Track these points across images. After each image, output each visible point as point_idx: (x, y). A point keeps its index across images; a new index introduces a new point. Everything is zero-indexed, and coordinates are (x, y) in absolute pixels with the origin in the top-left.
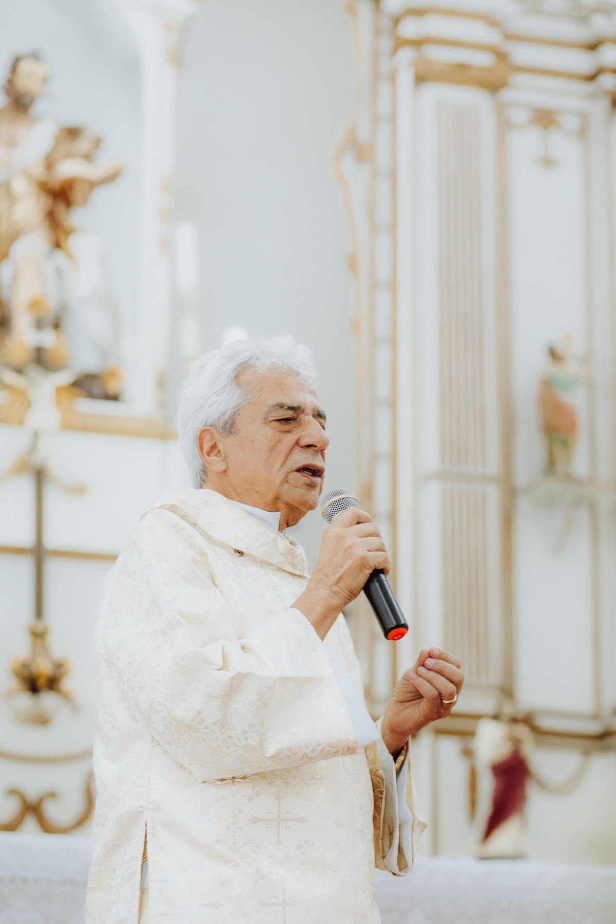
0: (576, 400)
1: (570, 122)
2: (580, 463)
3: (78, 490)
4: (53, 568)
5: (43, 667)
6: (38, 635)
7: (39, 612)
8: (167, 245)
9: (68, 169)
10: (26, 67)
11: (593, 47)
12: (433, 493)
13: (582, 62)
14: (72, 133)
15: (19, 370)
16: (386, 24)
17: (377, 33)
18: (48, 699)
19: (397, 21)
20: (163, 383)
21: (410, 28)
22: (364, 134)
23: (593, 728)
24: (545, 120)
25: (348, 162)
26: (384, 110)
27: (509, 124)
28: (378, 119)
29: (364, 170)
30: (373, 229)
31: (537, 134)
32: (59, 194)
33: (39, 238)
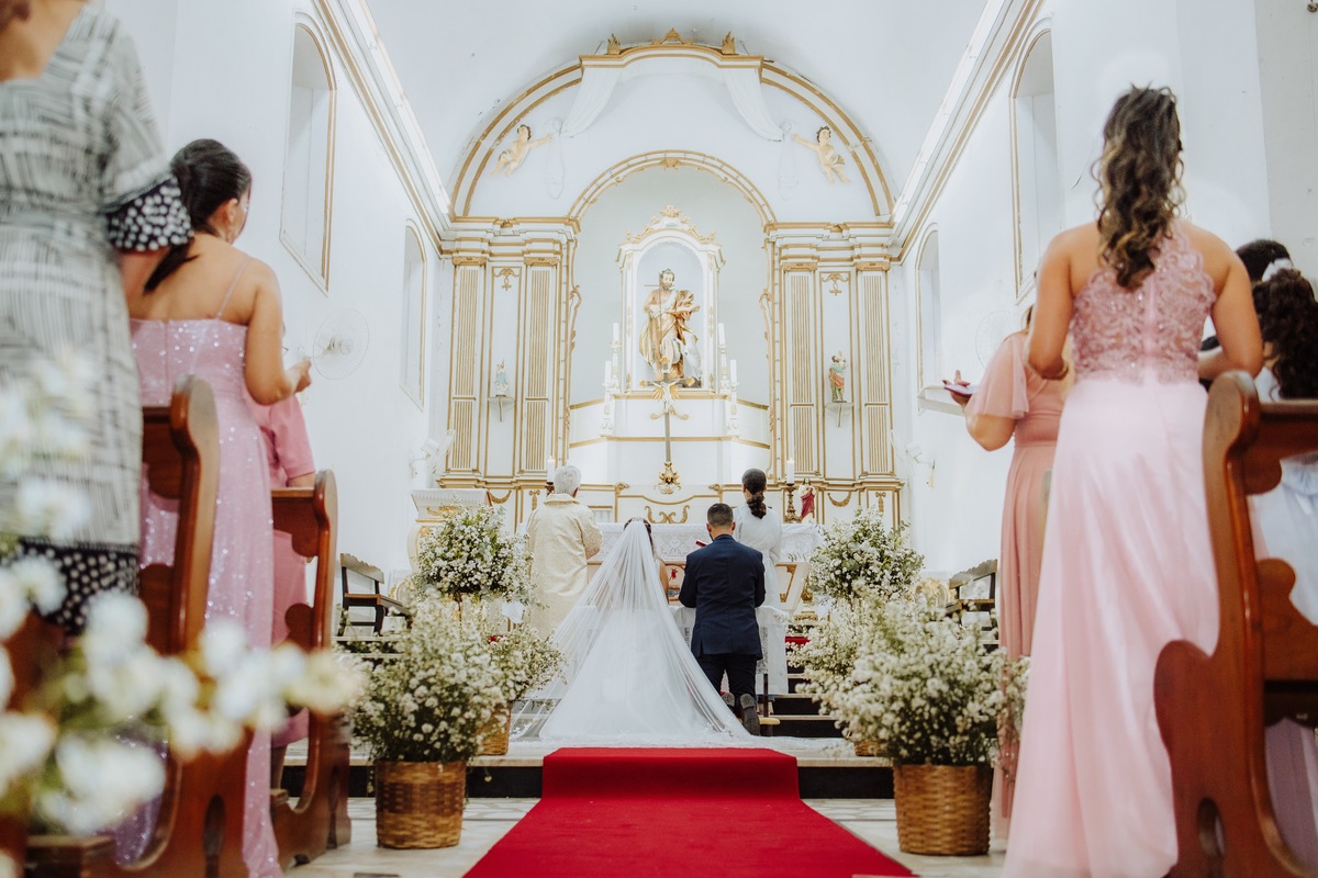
0: (846, 376)
1: (845, 276)
2: (847, 395)
3: (685, 418)
4: (672, 443)
5: (670, 475)
6: (668, 466)
7: (669, 459)
8: (713, 332)
9: (679, 309)
10: (665, 276)
11: (852, 248)
12: (791, 411)
13: (848, 254)
14: (683, 293)
15: (659, 383)
16: (777, 251)
17: (774, 254)
18: (672, 485)
19: (780, 249)
20: (712, 379)
21: (784, 253)
22: (770, 291)
23: (851, 483)
24: (835, 276)
25: (764, 300)
26: (777, 281)
27: (821, 280)
28: (774, 285)
29: (770, 303)
30: (774, 323)
31: (831, 282)
32: (679, 317)
33: (672, 334)
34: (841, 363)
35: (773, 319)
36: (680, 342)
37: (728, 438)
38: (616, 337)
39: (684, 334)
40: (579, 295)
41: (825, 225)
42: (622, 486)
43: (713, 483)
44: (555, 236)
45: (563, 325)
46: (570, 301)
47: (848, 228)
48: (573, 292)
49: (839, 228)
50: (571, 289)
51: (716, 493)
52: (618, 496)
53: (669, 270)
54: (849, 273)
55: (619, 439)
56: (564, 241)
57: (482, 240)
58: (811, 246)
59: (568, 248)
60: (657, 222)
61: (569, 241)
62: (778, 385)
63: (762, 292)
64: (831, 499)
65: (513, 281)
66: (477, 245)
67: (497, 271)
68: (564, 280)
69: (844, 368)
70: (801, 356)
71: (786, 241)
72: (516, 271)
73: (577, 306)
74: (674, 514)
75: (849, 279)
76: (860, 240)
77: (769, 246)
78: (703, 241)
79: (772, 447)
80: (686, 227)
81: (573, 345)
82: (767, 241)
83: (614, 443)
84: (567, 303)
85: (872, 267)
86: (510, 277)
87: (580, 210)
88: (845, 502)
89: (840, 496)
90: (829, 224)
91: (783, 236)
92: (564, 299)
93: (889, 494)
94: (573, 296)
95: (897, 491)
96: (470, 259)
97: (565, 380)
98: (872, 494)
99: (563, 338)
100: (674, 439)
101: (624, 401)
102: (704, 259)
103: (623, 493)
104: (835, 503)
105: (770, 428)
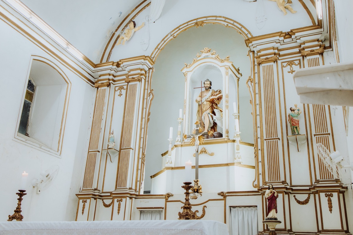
1: (296, 62)
5: (197, 188)
6: (196, 182)
8: (228, 107)
9: (211, 98)
10: (205, 82)
12: (265, 144)
13: (298, 50)
15: (193, 135)
16: (255, 55)
17: (254, 57)
18: (197, 194)
20: (228, 132)
21: (259, 54)
22: (252, 77)
23: (309, 188)
24: (291, 63)
25: (249, 83)
26: (256, 71)
27: (283, 67)
28: (255, 73)
29: (253, 84)
30: (255, 94)
31: (289, 67)
32: (212, 102)
33: (209, 111)
34: (296, 111)
35: (254, 91)
36: (213, 115)
37: (232, 164)
38: (181, 116)
39: (215, 110)
40: (152, 94)
41: (280, 34)
42: (169, 195)
43: (220, 192)
44: (141, 66)
45: (145, 110)
46: (148, 98)
47: (294, 34)
48: (150, 93)
49: (289, 35)
50: (149, 91)
51: (222, 198)
52: (167, 201)
53: (208, 80)
54: (300, 60)
55: (172, 168)
56: (147, 69)
57: (109, 75)
58: (273, 48)
59: (149, 73)
60: (200, 56)
61: (149, 69)
62: (259, 129)
63: (248, 78)
64: (296, 199)
65: (124, 92)
66: (107, 77)
67: (117, 88)
68: (146, 88)
69: (298, 114)
70: (270, 109)
71: (259, 48)
72: (125, 87)
73: (152, 100)
74: (197, 211)
75: (300, 64)
76: (303, 39)
77: (251, 54)
78: (222, 61)
79: (256, 167)
80: (214, 56)
81: (148, 119)
82: (251, 51)
83: (170, 171)
84: (147, 99)
85: (312, 53)
86: (122, 90)
87: (155, 54)
88: (306, 202)
89: (302, 197)
90: (282, 33)
91: (256, 45)
92: (146, 97)
93: (335, 194)
94: (150, 96)
95: (343, 193)
96: (102, 83)
97: (143, 138)
98: (322, 195)
99: (144, 116)
100: (201, 167)
101: (180, 148)
102: (223, 70)
103: (170, 199)
104: (299, 202)
105: (254, 155)
